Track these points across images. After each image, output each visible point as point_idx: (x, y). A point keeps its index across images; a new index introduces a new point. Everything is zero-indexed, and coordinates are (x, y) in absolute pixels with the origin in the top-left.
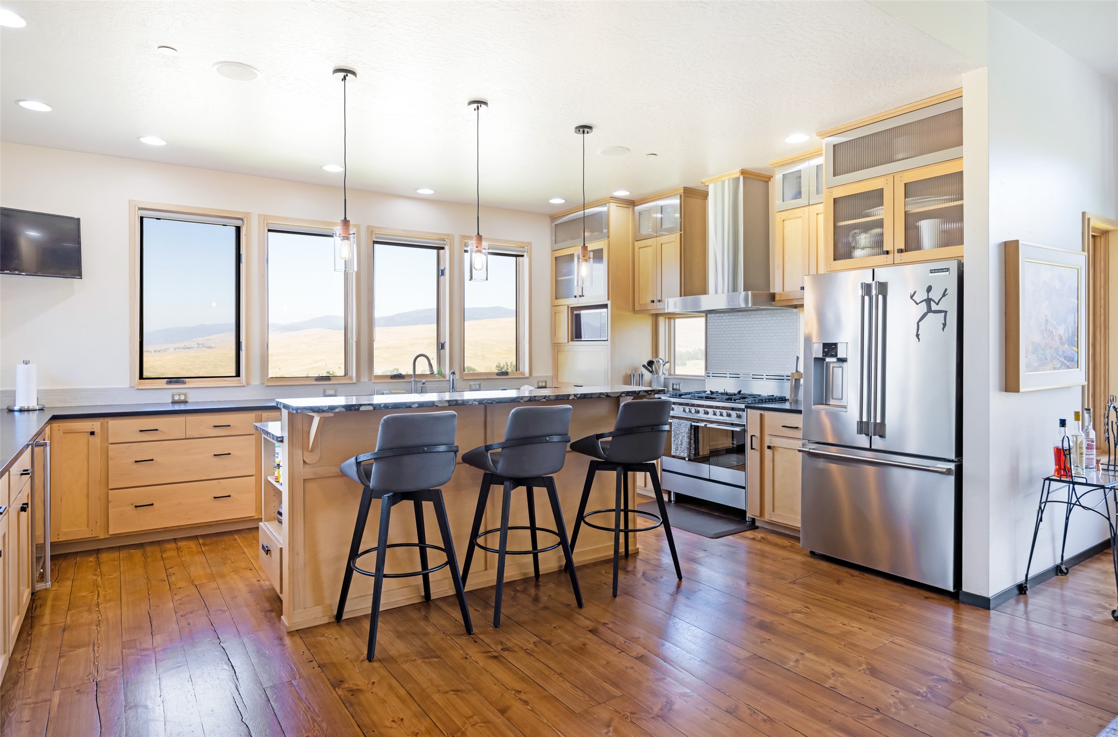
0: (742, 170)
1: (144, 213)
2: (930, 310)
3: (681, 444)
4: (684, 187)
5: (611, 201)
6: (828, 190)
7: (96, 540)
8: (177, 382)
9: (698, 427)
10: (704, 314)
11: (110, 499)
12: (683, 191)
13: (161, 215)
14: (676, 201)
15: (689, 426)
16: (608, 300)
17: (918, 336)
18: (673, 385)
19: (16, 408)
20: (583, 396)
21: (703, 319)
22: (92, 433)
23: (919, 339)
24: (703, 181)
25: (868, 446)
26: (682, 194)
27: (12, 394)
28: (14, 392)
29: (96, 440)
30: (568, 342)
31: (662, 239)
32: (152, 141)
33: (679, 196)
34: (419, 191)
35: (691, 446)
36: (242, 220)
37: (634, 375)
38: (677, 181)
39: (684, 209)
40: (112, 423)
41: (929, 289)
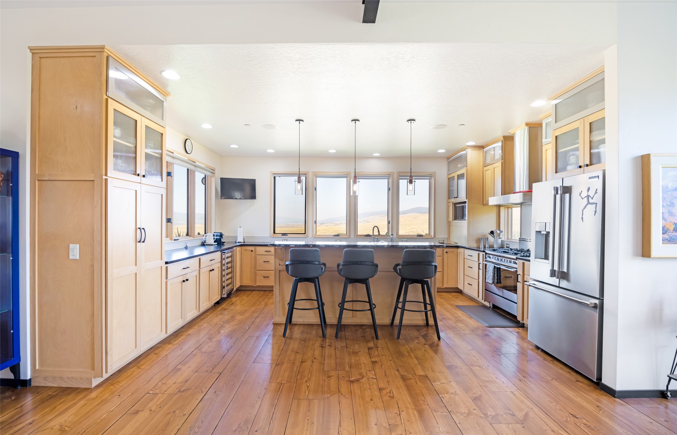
0: (526, 123)
1: (275, 175)
2: (589, 203)
3: (490, 276)
4: (503, 136)
5: (468, 148)
6: (553, 131)
7: (252, 287)
8: (285, 235)
9: (500, 268)
10: (520, 206)
11: (257, 273)
12: (503, 138)
13: (281, 175)
14: (500, 144)
15: (493, 267)
16: (466, 199)
17: (582, 218)
18: (507, 244)
19: (237, 242)
20: (392, 246)
21: (519, 208)
22: (252, 251)
23: (583, 221)
24: (510, 132)
25: (558, 286)
26: (503, 140)
27: (236, 237)
28: (237, 236)
29: (253, 253)
30: (453, 221)
31: (494, 165)
32: (271, 151)
33: (501, 141)
34: (373, 155)
35: (494, 278)
36: (306, 174)
37: (482, 238)
38: (499, 134)
39: (503, 148)
40: (258, 248)
41: (589, 189)
